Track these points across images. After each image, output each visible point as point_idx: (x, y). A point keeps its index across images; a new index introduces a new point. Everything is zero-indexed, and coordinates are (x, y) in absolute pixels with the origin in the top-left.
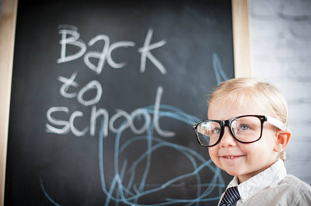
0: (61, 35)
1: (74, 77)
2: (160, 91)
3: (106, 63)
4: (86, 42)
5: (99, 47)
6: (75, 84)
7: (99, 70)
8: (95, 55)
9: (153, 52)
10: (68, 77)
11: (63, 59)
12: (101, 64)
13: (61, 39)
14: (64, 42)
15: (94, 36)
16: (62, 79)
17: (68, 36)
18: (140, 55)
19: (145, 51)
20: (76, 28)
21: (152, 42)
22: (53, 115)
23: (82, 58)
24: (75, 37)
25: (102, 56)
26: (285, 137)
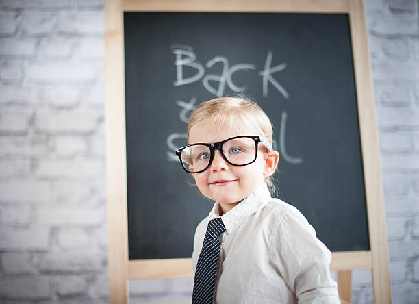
0: (175, 55)
1: (193, 101)
2: (284, 116)
3: (227, 86)
4: (204, 63)
5: (218, 69)
7: (220, 94)
8: (214, 78)
9: (274, 75)
10: (188, 101)
11: (180, 82)
12: (222, 88)
13: (175, 59)
14: (180, 63)
15: (212, 57)
16: (182, 104)
17: (184, 57)
18: (261, 78)
19: (266, 74)
20: (190, 48)
21: (273, 65)
22: (174, 141)
23: (201, 79)
24: (189, 57)
25: (222, 80)
26: (273, 160)
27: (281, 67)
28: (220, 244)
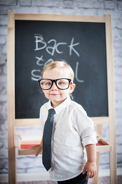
0: (35, 38)
1: (42, 57)
2: (78, 63)
3: (55, 51)
4: (47, 42)
5: (52, 44)
6: (42, 60)
7: (53, 54)
8: (51, 48)
9: (74, 47)
10: (40, 57)
11: (37, 49)
12: (53, 52)
13: (36, 40)
14: (37, 41)
15: (50, 40)
16: (37, 58)
17: (39, 39)
18: (69, 48)
19: (71, 47)
20: (42, 36)
21: (74, 43)
22: (34, 73)
23: (45, 48)
24: (41, 39)
25: (54, 48)
26: (73, 87)
27: (77, 44)
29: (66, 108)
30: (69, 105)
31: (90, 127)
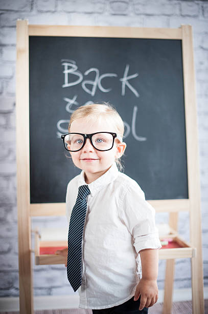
0: (64, 66)
1: (75, 98)
2: (136, 109)
3: (97, 87)
4: (83, 73)
5: (92, 76)
6: (76, 103)
7: (93, 93)
8: (90, 82)
9: (129, 81)
10: (71, 98)
11: (67, 85)
12: (94, 89)
13: (64, 70)
14: (66, 72)
15: (89, 69)
16: (67, 100)
17: (69, 68)
18: (121, 83)
19: (124, 80)
20: (74, 62)
21: (129, 75)
22: (61, 125)
23: (81, 83)
24: (74, 68)
25: (95, 84)
26: (122, 148)
27: (135, 76)
28: (86, 203)
29: (109, 185)
30: (114, 179)
31: (147, 220)
